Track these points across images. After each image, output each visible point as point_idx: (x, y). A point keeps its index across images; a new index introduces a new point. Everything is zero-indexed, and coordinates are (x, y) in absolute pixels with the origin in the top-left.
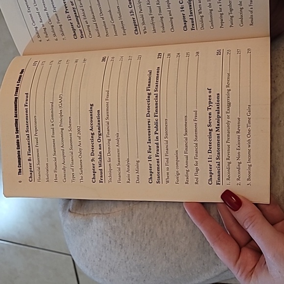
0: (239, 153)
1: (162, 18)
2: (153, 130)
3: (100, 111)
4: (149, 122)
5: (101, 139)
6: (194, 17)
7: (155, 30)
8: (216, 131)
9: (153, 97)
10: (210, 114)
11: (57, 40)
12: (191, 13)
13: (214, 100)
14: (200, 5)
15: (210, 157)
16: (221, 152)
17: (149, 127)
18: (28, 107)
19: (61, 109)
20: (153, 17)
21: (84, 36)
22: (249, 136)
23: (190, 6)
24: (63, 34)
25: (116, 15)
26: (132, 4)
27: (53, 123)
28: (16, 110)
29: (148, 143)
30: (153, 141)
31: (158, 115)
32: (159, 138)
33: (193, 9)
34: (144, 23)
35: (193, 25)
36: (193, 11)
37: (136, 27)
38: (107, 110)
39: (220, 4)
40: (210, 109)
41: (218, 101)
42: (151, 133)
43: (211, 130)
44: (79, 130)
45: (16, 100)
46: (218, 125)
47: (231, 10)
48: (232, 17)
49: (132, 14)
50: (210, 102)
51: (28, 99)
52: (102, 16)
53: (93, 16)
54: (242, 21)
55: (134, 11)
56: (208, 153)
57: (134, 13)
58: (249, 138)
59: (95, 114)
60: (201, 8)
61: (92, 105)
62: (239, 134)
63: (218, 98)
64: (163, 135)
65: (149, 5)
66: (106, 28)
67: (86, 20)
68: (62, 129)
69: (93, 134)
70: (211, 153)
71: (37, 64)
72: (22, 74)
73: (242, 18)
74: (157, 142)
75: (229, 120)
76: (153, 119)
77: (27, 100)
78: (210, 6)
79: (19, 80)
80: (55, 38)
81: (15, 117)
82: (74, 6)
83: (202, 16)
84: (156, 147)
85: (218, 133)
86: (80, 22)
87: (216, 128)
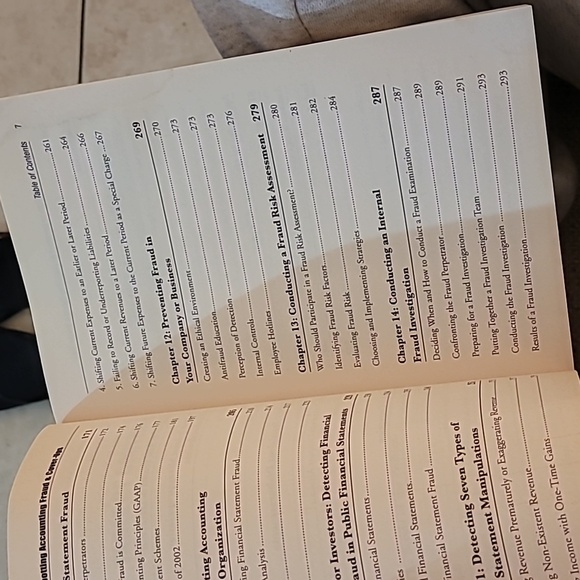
0: (546, 553)
1: (355, 334)
2: (340, 528)
3: (222, 505)
4: (329, 511)
5: (227, 569)
6: (418, 333)
7: (339, 363)
8: (483, 507)
9: (334, 456)
10: (462, 471)
11: (137, 386)
12: (414, 324)
13: (468, 441)
14: (430, 307)
15: (481, 573)
16: (502, 557)
17: (331, 523)
18: (68, 523)
19: (137, 515)
20: (337, 334)
21: (194, 377)
22: (559, 506)
23: (411, 308)
24: (151, 374)
25: (262, 331)
26: (297, 307)
27: (120, 550)
28: (43, 533)
29: (332, 561)
30: (343, 556)
31: (348, 491)
32: (356, 545)
33: (416, 316)
34: (317, 347)
35: (418, 349)
36: (417, 320)
37: (301, 356)
38: (237, 499)
39: (470, 304)
40: (462, 460)
41: (477, 442)
42: (336, 537)
43: (469, 507)
44: (177, 557)
45: (43, 512)
46: (485, 492)
47: (493, 316)
48: (496, 331)
49: (295, 326)
50: (459, 448)
51: (69, 504)
52: (233, 333)
53: (218, 332)
54: (515, 341)
55: (299, 321)
56: (474, 563)
57: (300, 326)
58: (562, 512)
59: (211, 514)
60: (432, 313)
61: (203, 495)
62: (535, 506)
63: (476, 436)
64: (365, 535)
65: (330, 309)
66: (241, 359)
67: (201, 342)
68: (142, 560)
69: (207, 561)
70: (480, 562)
71: (90, 436)
72: (58, 457)
73: (515, 334)
74: (352, 556)
75: (506, 477)
76: (337, 504)
77: (66, 507)
78: (450, 308)
79: (51, 468)
80: (135, 382)
81: (41, 549)
82: (181, 314)
83: (436, 331)
84: (352, 570)
85: (486, 510)
86: (188, 346)
87: (482, 500)
